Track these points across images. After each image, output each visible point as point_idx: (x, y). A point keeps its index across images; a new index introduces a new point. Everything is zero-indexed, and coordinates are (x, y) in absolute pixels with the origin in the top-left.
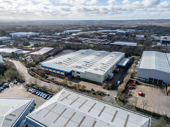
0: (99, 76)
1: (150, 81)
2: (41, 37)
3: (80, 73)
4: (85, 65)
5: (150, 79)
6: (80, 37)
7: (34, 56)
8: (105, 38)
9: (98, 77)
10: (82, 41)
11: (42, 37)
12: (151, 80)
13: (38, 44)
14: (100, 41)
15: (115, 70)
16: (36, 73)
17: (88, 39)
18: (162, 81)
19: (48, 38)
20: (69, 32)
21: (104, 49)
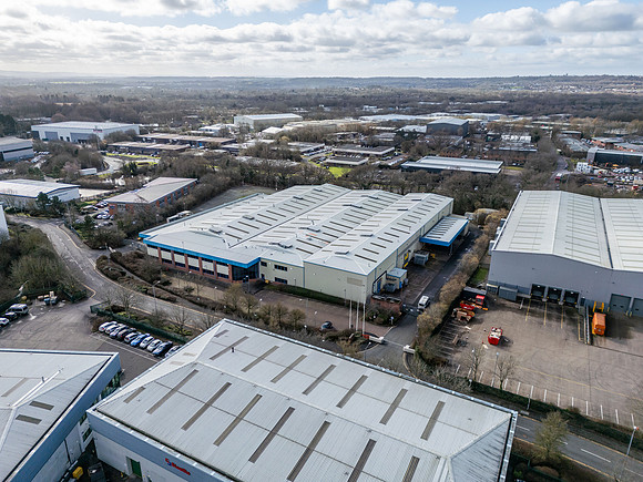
0: (353, 278)
1: (533, 297)
2: (147, 140)
3: (286, 269)
4: (305, 238)
5: (534, 288)
6: (294, 139)
7: (120, 210)
8: (387, 145)
9: (350, 280)
10: (302, 153)
11: (151, 141)
12: (538, 294)
13: (139, 167)
14: (368, 155)
15: (413, 258)
16: (128, 269)
17: (323, 148)
18: (576, 295)
19: (174, 142)
20: (256, 122)
21: (380, 184)
